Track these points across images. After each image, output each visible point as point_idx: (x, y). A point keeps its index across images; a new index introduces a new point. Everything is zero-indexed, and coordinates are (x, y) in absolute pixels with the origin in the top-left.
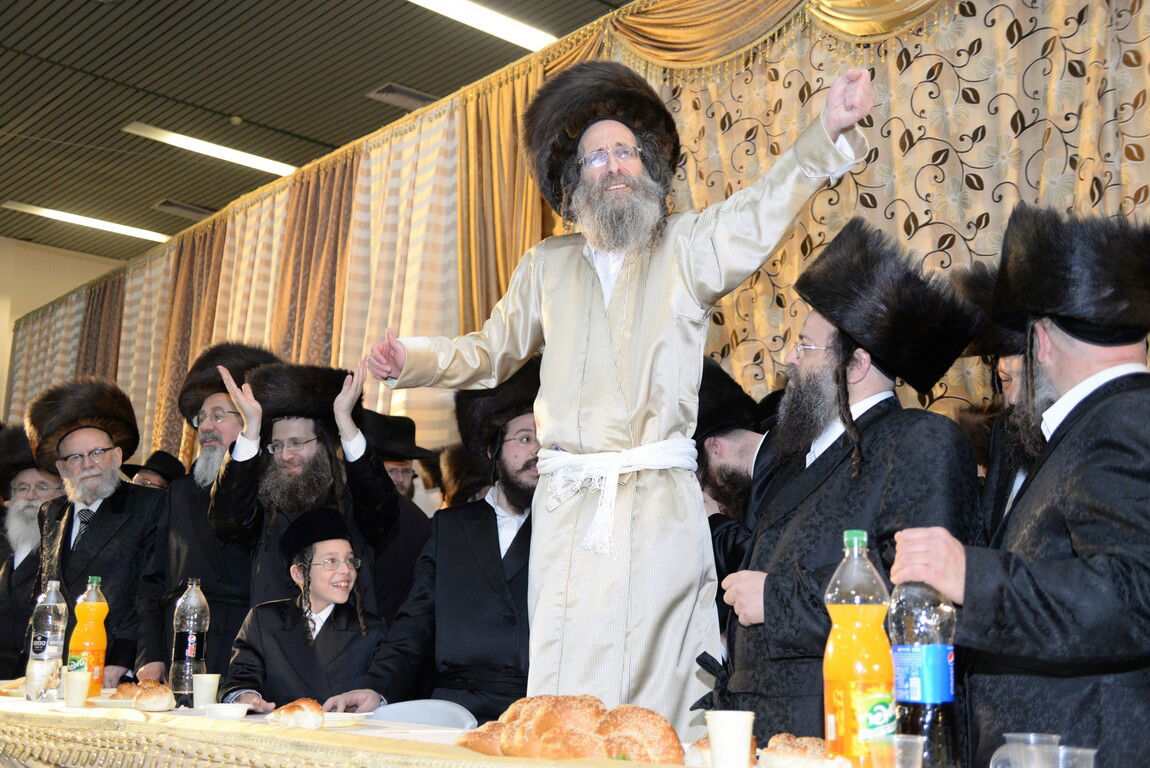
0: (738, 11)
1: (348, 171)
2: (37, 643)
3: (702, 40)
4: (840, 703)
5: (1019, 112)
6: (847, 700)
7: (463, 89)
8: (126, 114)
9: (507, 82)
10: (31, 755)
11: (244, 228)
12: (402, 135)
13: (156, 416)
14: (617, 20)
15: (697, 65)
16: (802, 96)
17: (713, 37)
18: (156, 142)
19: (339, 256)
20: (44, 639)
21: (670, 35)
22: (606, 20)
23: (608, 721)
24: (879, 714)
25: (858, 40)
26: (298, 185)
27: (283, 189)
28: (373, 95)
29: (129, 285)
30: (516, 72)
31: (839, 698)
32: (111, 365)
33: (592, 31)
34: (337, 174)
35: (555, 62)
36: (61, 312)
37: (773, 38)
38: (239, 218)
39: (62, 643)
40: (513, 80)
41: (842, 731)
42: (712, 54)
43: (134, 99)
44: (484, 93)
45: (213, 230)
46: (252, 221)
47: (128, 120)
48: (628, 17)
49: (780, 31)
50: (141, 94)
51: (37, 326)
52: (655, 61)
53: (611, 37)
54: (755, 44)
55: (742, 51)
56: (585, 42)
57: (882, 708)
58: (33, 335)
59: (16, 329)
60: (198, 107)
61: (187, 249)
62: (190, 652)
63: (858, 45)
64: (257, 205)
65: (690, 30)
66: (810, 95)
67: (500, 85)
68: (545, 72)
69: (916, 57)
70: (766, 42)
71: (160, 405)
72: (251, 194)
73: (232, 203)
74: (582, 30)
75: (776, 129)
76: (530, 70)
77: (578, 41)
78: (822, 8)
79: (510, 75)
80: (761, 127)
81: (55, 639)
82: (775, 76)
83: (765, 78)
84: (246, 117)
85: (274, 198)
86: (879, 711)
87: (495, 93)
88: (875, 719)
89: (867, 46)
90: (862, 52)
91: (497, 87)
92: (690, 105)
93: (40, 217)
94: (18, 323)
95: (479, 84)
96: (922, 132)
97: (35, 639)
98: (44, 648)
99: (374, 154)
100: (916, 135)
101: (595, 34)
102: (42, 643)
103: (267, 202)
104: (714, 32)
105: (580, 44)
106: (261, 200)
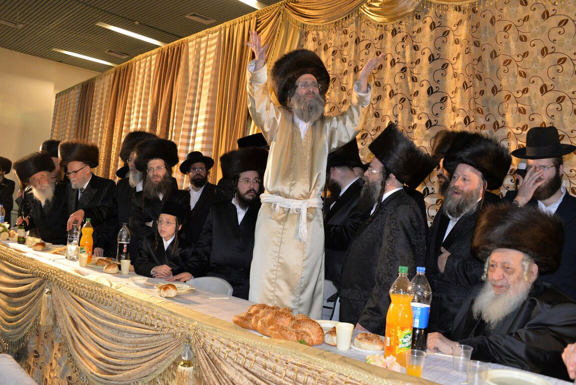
0: (333, 6)
1: (179, 50)
2: (70, 239)
3: (319, 15)
4: (393, 334)
5: (432, 54)
6: (396, 333)
7: (225, 23)
8: (97, 19)
9: (242, 22)
10: (70, 289)
11: (140, 67)
12: (201, 38)
13: (104, 134)
14: (287, 4)
15: (316, 24)
16: (356, 42)
17: (323, 15)
18: (107, 29)
19: (175, 82)
20: (72, 237)
21: (307, 12)
22: (282, 3)
23: (297, 323)
24: (407, 338)
25: (378, 23)
26: (160, 53)
27: (155, 54)
28: (187, 17)
29: (96, 84)
30: (246, 19)
31: (393, 332)
32: (89, 114)
33: (276, 7)
34: (175, 50)
35: (261, 17)
36: (72, 92)
37: (346, 18)
38: (138, 63)
39: (78, 239)
40: (244, 21)
41: (392, 344)
42: (323, 21)
43: (100, 13)
44: (233, 25)
45: (128, 67)
46: (143, 65)
47: (97, 21)
48: (291, 3)
49: (349, 16)
50: (103, 12)
51: (63, 97)
52: (300, 20)
53: (284, 10)
54: (339, 19)
55: (334, 21)
56: (274, 10)
57: (408, 336)
58: (62, 100)
59: (56, 97)
60: (123, 17)
61: (118, 73)
62: (124, 251)
63: (378, 25)
64: (145, 59)
65: (314, 11)
66: (359, 42)
67: (239, 23)
68: (257, 20)
69: (399, 32)
70: (343, 19)
71: (105, 130)
72: (142, 55)
73: (135, 57)
74: (272, 6)
75: (345, 53)
76: (251, 18)
77: (271, 10)
78: (365, 9)
79: (243, 20)
80: (338, 51)
81: (76, 237)
82: (345, 32)
83: (341, 32)
84: (140, 22)
85: (151, 57)
86: (407, 337)
87: (237, 26)
88: (405, 341)
89: (381, 26)
90: (379, 28)
91: (238, 23)
92: (311, 39)
93: (65, 54)
94: (57, 95)
95: (232, 22)
96: (398, 60)
97: (69, 237)
98: (72, 241)
99: (190, 44)
100: (396, 61)
101: (278, 8)
102: (72, 239)
103: (149, 58)
104: (324, 13)
105: (271, 11)
106: (146, 57)
